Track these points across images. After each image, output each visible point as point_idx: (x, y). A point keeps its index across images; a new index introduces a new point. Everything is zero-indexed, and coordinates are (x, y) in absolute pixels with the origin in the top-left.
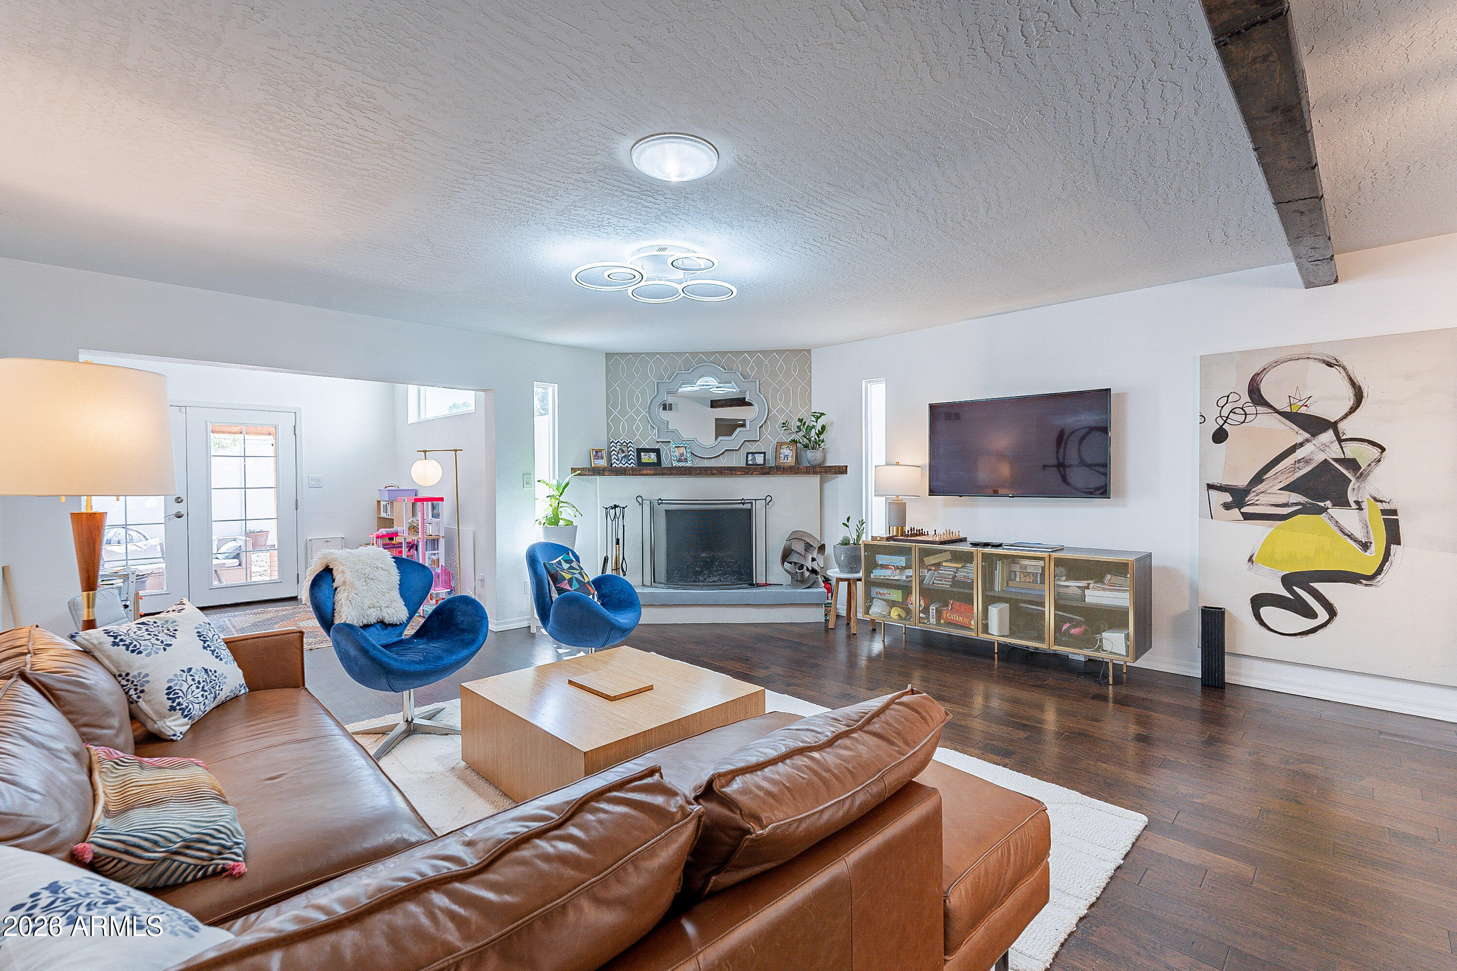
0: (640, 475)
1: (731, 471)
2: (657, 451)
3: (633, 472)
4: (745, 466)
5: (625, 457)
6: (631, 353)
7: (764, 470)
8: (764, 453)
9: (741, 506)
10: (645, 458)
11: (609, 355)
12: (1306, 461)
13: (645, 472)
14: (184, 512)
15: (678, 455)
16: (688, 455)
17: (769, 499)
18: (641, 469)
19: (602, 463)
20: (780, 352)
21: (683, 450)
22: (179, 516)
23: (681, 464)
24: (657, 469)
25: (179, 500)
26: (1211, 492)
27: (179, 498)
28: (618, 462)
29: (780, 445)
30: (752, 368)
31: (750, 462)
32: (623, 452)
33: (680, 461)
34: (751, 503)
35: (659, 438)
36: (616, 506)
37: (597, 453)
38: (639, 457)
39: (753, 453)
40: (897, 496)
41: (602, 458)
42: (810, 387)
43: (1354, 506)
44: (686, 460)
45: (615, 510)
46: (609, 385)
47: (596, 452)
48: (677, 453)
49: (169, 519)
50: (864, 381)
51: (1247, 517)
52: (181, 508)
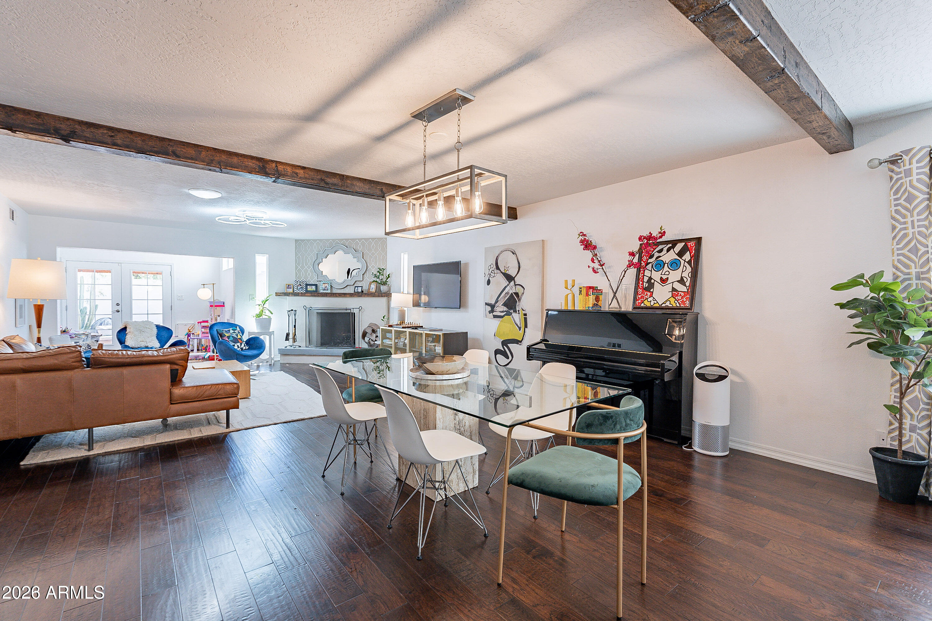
0: (305, 296)
1: (345, 295)
2: (316, 285)
3: (302, 295)
4: (353, 292)
5: (301, 288)
6: (306, 240)
7: (361, 294)
8: (362, 287)
9: (345, 311)
10: (309, 288)
11: (296, 241)
12: (507, 293)
13: (307, 295)
14: (120, 310)
15: (324, 287)
16: (329, 287)
17: (360, 308)
18: (307, 293)
19: (291, 291)
20: (373, 239)
21: (327, 285)
22: (118, 311)
23: (324, 291)
24: (316, 293)
25: (118, 305)
26: (487, 306)
27: (118, 303)
28: (297, 290)
29: (371, 283)
30: (360, 247)
31: (356, 291)
32: (301, 285)
33: (324, 290)
34: (351, 310)
35: (317, 279)
36: (292, 310)
37: (289, 287)
38: (306, 288)
39: (357, 287)
40: (402, 307)
41: (291, 288)
42: (386, 256)
43: (518, 312)
44: (328, 290)
45: (292, 312)
46: (296, 255)
47: (288, 285)
48: (324, 286)
49: (114, 313)
50: (402, 254)
51: (495, 317)
52: (119, 308)
